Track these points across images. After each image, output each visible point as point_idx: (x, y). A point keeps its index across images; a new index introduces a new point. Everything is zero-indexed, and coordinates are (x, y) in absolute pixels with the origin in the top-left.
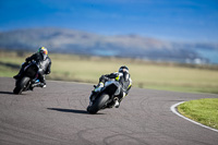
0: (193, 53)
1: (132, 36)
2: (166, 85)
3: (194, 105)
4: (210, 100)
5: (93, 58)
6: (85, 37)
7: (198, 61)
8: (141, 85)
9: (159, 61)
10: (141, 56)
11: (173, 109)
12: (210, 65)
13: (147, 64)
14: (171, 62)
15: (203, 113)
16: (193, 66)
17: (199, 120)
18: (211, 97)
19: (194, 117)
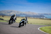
0: (43, 16)
1: (29, 12)
2: (37, 23)
3: (43, 28)
4: (47, 27)
5: (20, 17)
6: (18, 12)
7: (44, 18)
8: (31, 23)
9: (35, 18)
10: (31, 17)
11: (38, 29)
12: (47, 19)
13: (32, 18)
14: (38, 18)
15: (46, 30)
16: (43, 19)
17: (45, 31)
18: (47, 26)
19: (43, 31)
